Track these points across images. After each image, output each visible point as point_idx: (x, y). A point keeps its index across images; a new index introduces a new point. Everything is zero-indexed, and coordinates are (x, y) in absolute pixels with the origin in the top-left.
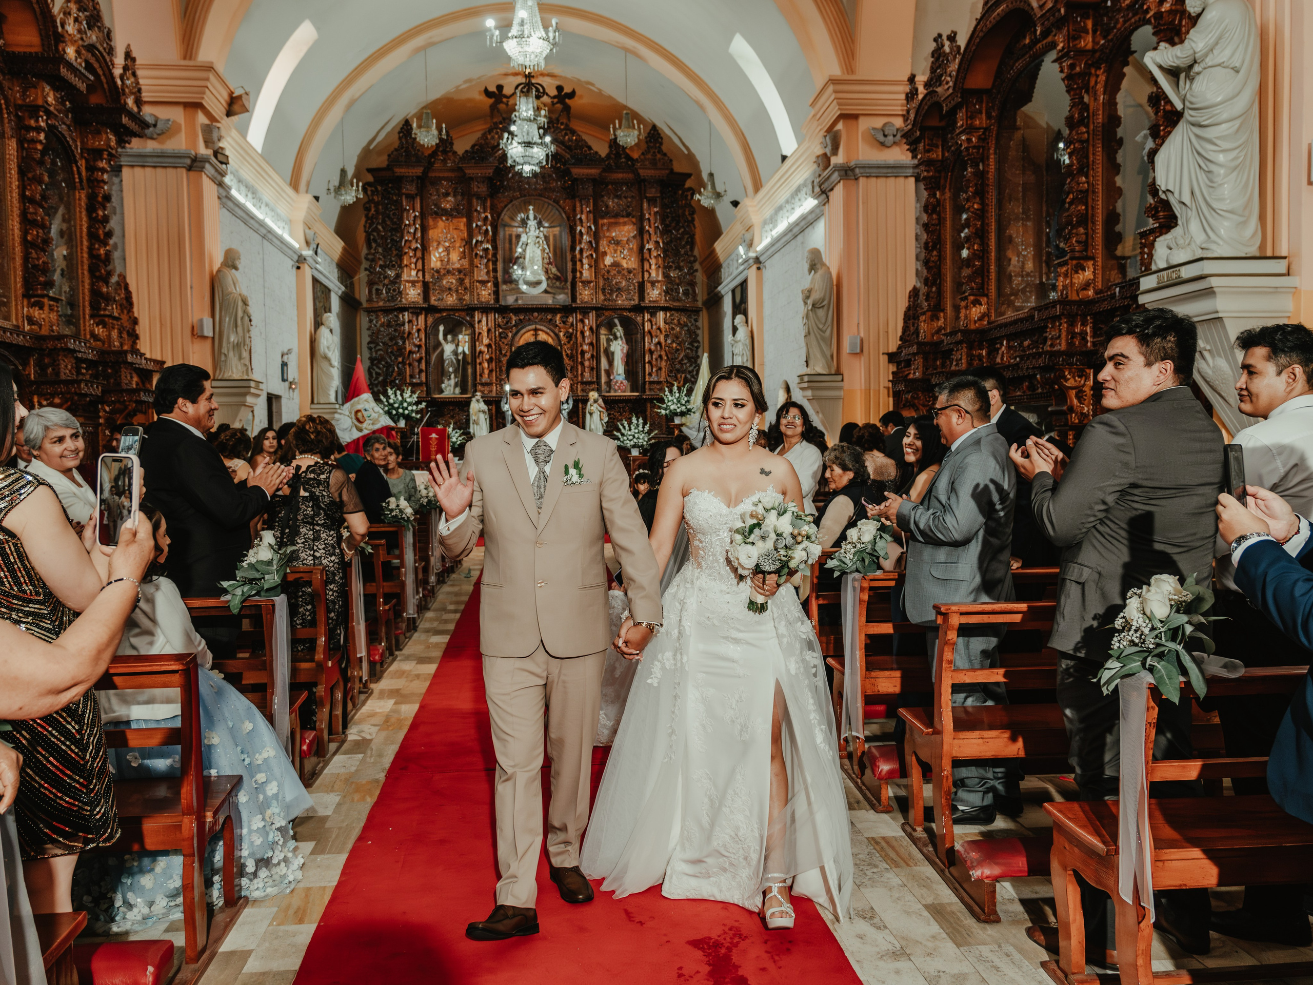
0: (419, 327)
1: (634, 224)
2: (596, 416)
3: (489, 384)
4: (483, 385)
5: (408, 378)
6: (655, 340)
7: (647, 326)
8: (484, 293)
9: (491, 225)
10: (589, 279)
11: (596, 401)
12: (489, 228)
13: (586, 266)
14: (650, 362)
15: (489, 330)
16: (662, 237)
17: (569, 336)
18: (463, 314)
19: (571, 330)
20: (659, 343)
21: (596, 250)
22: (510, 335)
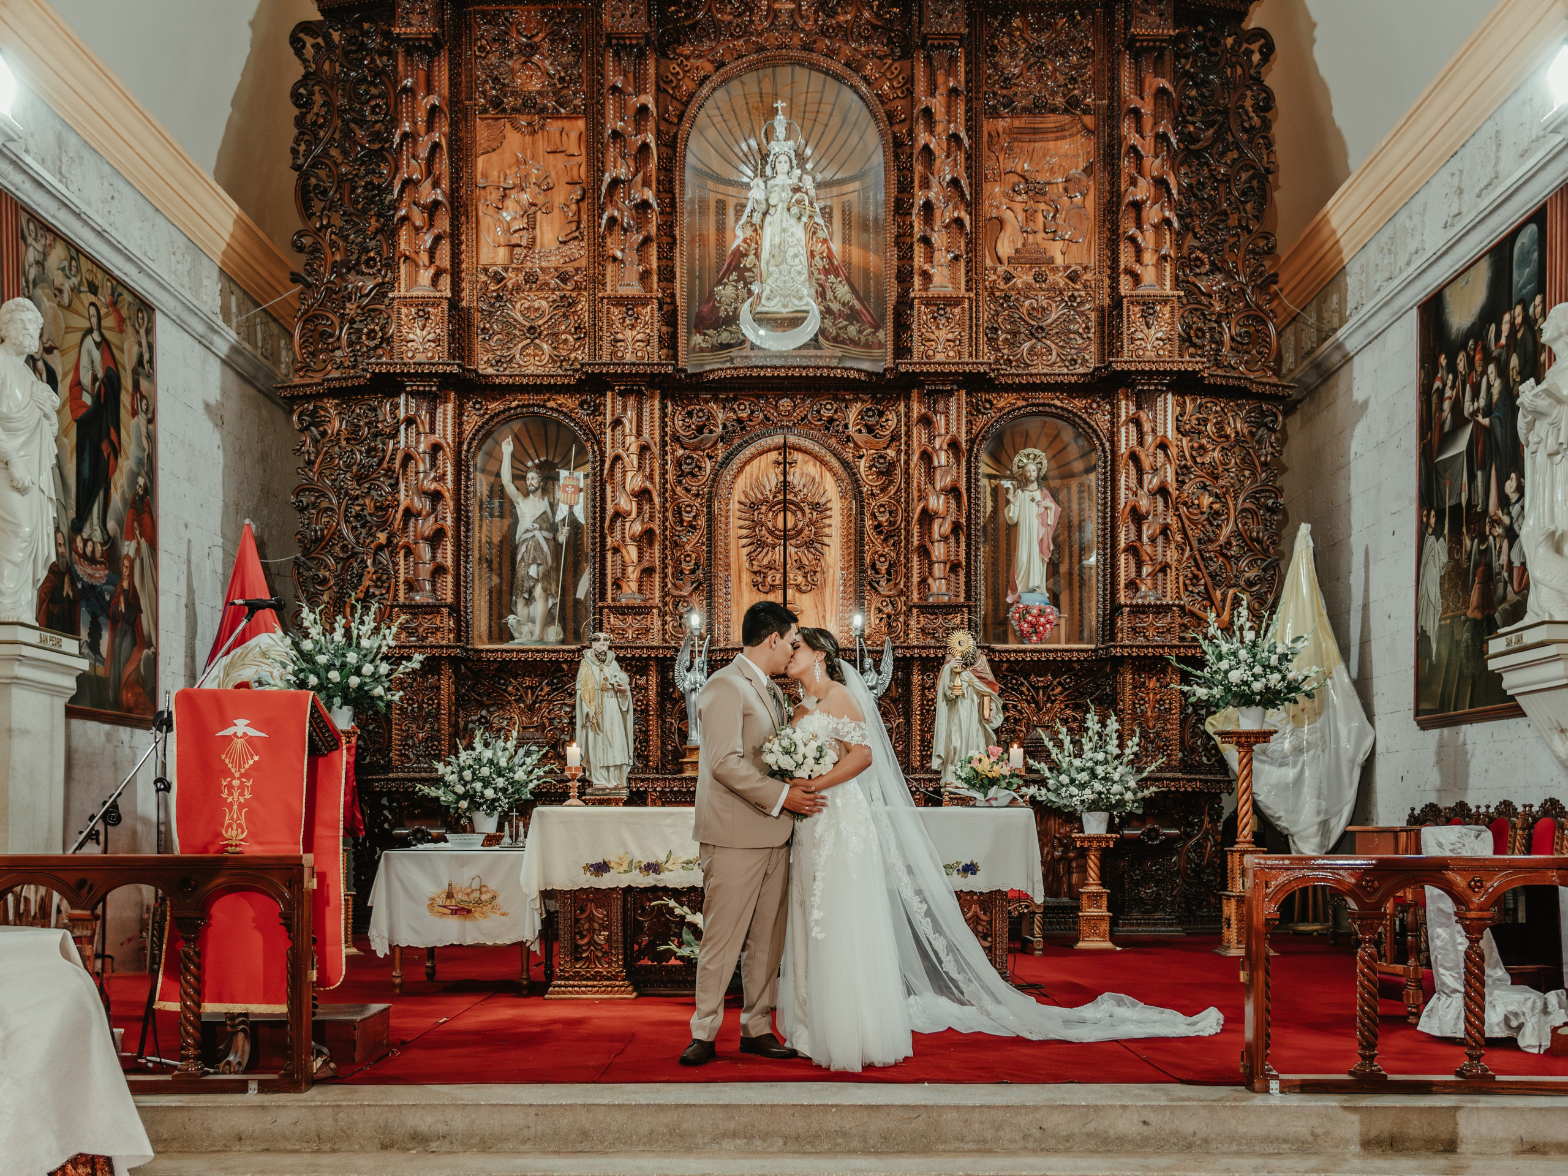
0: (436, 438)
1: (1089, 131)
2: (967, 710)
3: (642, 611)
4: (621, 611)
5: (402, 587)
6: (1152, 482)
7: (1126, 439)
8: (629, 334)
9: (658, 135)
10: (949, 291)
11: (968, 662)
12: (651, 139)
13: (943, 257)
14: (1133, 550)
15: (644, 449)
16: (1175, 170)
17: (886, 471)
18: (570, 402)
19: (891, 453)
20: (1163, 491)
21: (973, 205)
22: (708, 465)
